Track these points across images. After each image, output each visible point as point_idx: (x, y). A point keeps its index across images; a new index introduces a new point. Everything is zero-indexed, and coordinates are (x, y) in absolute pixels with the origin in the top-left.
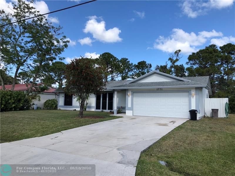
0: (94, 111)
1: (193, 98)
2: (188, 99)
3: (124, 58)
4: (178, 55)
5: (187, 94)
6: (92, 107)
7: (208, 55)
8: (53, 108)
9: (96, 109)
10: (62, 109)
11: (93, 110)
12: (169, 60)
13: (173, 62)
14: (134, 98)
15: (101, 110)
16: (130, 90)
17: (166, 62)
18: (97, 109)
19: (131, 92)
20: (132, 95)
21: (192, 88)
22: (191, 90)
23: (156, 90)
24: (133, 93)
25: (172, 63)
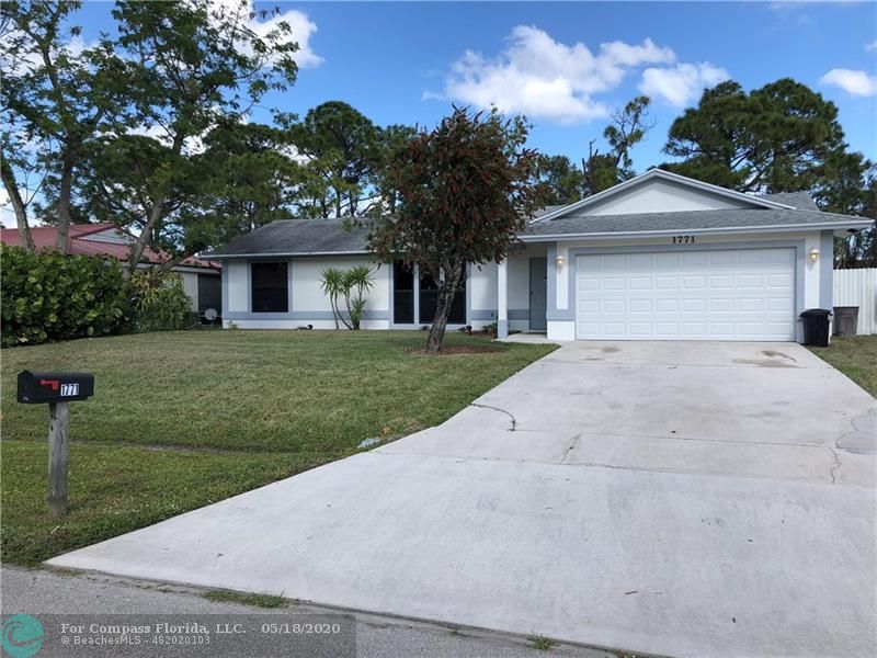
0: (387, 328)
1: (811, 268)
2: (792, 271)
3: (399, 125)
4: (636, 116)
5: (786, 254)
6: (377, 316)
7: (751, 119)
8: (178, 326)
9: (396, 322)
10: (241, 324)
11: (385, 325)
12: (606, 133)
13: (618, 143)
14: (577, 276)
15: (417, 325)
16: (564, 243)
17: (591, 143)
18: (398, 319)
19: (566, 253)
20: (571, 262)
21: (811, 233)
22: (804, 240)
23: (671, 243)
24: (577, 255)
25: (613, 148)
